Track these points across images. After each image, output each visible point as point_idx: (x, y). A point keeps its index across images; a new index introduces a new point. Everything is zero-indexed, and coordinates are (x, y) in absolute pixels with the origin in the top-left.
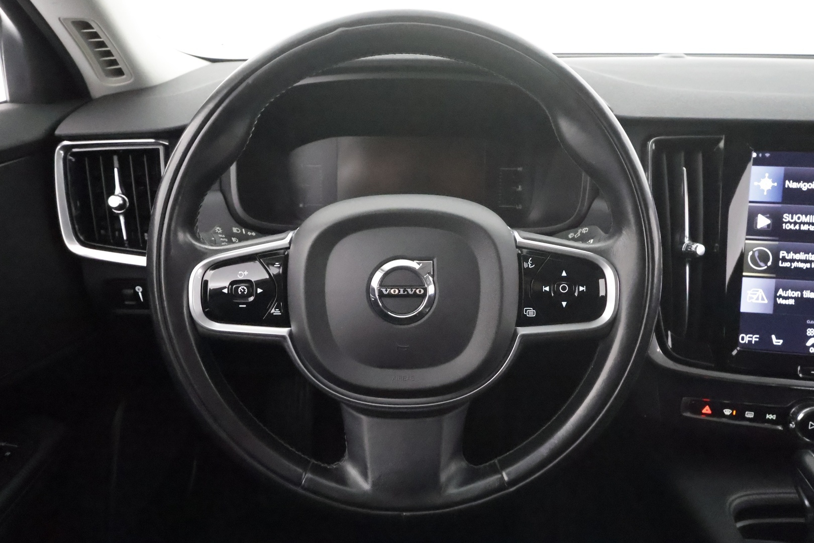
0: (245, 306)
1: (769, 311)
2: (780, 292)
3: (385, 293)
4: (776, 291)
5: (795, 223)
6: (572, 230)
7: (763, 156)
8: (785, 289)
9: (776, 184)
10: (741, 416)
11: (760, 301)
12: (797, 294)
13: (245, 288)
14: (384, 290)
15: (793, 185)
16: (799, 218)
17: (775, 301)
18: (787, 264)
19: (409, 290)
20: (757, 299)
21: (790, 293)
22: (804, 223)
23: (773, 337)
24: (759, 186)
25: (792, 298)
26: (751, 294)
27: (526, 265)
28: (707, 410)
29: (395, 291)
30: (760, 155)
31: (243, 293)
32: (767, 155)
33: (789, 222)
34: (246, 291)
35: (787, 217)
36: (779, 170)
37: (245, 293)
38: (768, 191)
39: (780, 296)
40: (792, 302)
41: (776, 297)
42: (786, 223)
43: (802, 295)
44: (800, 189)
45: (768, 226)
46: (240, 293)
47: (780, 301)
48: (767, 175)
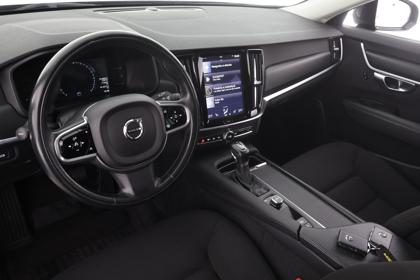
0: (79, 150)
1: (214, 106)
2: (216, 100)
3: (129, 132)
4: (214, 100)
5: (216, 78)
6: (159, 93)
8: (216, 99)
9: (209, 67)
10: (212, 140)
11: (211, 104)
12: (219, 100)
13: (77, 143)
14: (129, 131)
15: (213, 67)
16: (216, 77)
18: (216, 91)
19: (137, 129)
20: (210, 104)
21: (218, 100)
22: (218, 78)
23: (216, 114)
24: (205, 68)
25: (218, 101)
26: (209, 102)
27: (164, 112)
28: (203, 141)
29: (133, 131)
30: (204, 58)
31: (77, 145)
32: (206, 58)
33: (214, 78)
34: (78, 144)
35: (213, 77)
37: (78, 145)
38: (208, 69)
39: (216, 102)
40: (218, 102)
41: (215, 102)
42: (213, 79)
43: (221, 100)
44: (215, 68)
45: (209, 80)
46: (76, 146)
47: (216, 103)
48: (206, 64)
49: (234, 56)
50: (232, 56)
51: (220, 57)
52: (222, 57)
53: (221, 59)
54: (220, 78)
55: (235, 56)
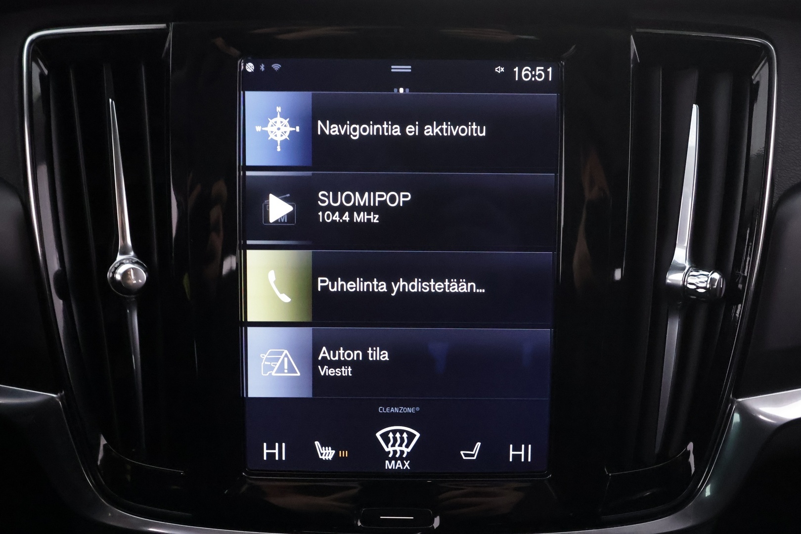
1: (305, 392)
2: (324, 353)
4: (316, 351)
5: (342, 210)
7: (268, 68)
8: (333, 348)
9: (297, 129)
11: (286, 374)
12: (356, 354)
15: (331, 129)
16: (348, 199)
17: (316, 372)
20: (281, 369)
21: (342, 354)
22: (359, 209)
24: (266, 134)
25: (345, 363)
26: (267, 359)
30: (262, 67)
32: (276, 67)
33: (329, 208)
35: (324, 198)
36: (301, 99)
38: (283, 142)
39: (325, 362)
40: (347, 371)
41: (316, 363)
42: (324, 209)
43: (365, 355)
44: (346, 137)
45: (290, 215)
47: (324, 371)
48: (279, 109)
49: (509, 73)
50: (500, 70)
51: (395, 69)
52: (407, 69)
53: (401, 79)
54: (381, 209)
55: (526, 73)
